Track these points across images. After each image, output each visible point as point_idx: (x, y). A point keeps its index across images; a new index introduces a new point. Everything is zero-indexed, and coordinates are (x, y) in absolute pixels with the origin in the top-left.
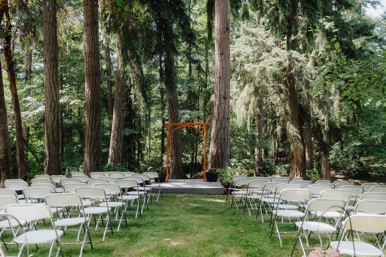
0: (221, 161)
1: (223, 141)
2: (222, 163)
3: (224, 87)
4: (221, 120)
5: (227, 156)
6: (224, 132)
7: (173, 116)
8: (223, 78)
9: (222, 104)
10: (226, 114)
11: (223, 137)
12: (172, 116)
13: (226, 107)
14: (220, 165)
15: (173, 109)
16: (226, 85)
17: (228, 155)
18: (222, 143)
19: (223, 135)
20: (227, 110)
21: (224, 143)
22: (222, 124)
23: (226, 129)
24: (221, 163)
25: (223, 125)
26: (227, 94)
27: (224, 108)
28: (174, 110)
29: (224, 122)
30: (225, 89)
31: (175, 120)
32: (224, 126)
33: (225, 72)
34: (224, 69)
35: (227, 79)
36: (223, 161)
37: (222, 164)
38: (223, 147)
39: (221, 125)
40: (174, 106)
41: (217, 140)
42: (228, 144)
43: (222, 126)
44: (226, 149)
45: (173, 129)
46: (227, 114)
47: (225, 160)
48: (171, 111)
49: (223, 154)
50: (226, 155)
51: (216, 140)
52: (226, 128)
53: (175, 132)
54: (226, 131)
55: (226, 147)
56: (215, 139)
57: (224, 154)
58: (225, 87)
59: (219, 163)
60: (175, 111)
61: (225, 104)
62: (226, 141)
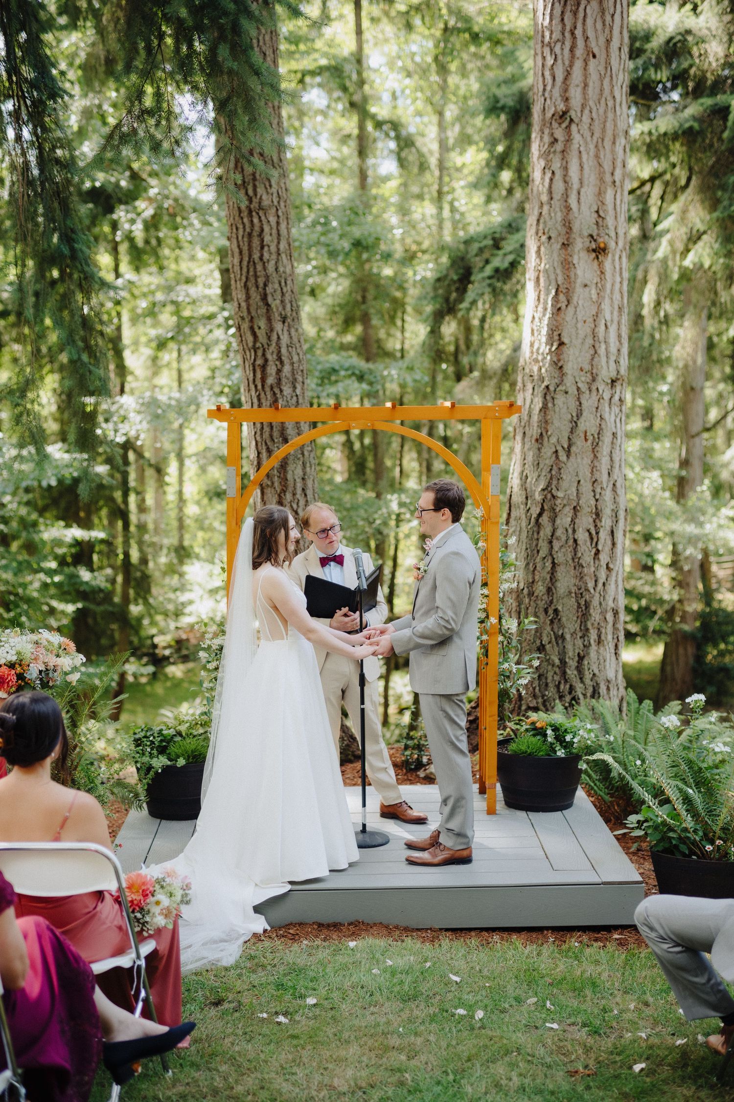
0: (573, 648)
1: (585, 521)
2: (581, 658)
3: (591, 177)
4: (573, 390)
5: (610, 617)
6: (593, 469)
7: (272, 370)
8: (586, 118)
9: (579, 289)
10: (602, 350)
11: (587, 501)
12: (264, 367)
13: (606, 306)
14: (571, 673)
15: (269, 320)
16: (607, 166)
17: (616, 613)
18: (582, 536)
19: (586, 487)
20: (613, 330)
21: (593, 538)
22: (579, 414)
23: (605, 449)
24: (572, 663)
25: (588, 423)
26: (610, 221)
27: (596, 318)
28: (278, 326)
29: (589, 402)
30: (600, 193)
31: (287, 390)
32: (594, 430)
33: (601, 79)
34: (592, 63)
35: (610, 125)
36: (587, 646)
37: (579, 669)
38: (587, 557)
39: (574, 424)
40: (275, 304)
41: (553, 520)
42: (614, 544)
43: (582, 426)
44: (602, 575)
45: (270, 452)
46: (613, 349)
47: (599, 642)
48: (261, 334)
49: (587, 605)
50: (603, 613)
51: (545, 520)
52: (607, 439)
53: (284, 465)
54: (605, 461)
55: (604, 557)
56: (535, 511)
57: (595, 602)
58: (602, 180)
59: (563, 663)
60: (285, 339)
61: (601, 290)
62: (606, 522)
